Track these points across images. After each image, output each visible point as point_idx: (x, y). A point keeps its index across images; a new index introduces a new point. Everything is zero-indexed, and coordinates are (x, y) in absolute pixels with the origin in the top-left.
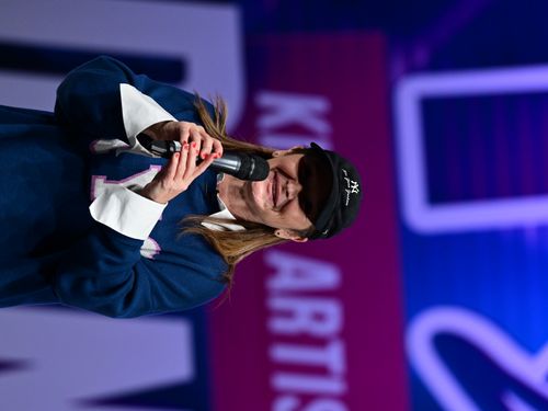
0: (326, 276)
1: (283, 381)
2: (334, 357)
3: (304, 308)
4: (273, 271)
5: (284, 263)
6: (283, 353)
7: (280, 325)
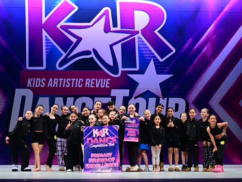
0: (51, 80)
1: (64, 86)
2: (61, 79)
3: (54, 83)
4: (50, 86)
5: (49, 85)
6: (60, 86)
7: (56, 86)
